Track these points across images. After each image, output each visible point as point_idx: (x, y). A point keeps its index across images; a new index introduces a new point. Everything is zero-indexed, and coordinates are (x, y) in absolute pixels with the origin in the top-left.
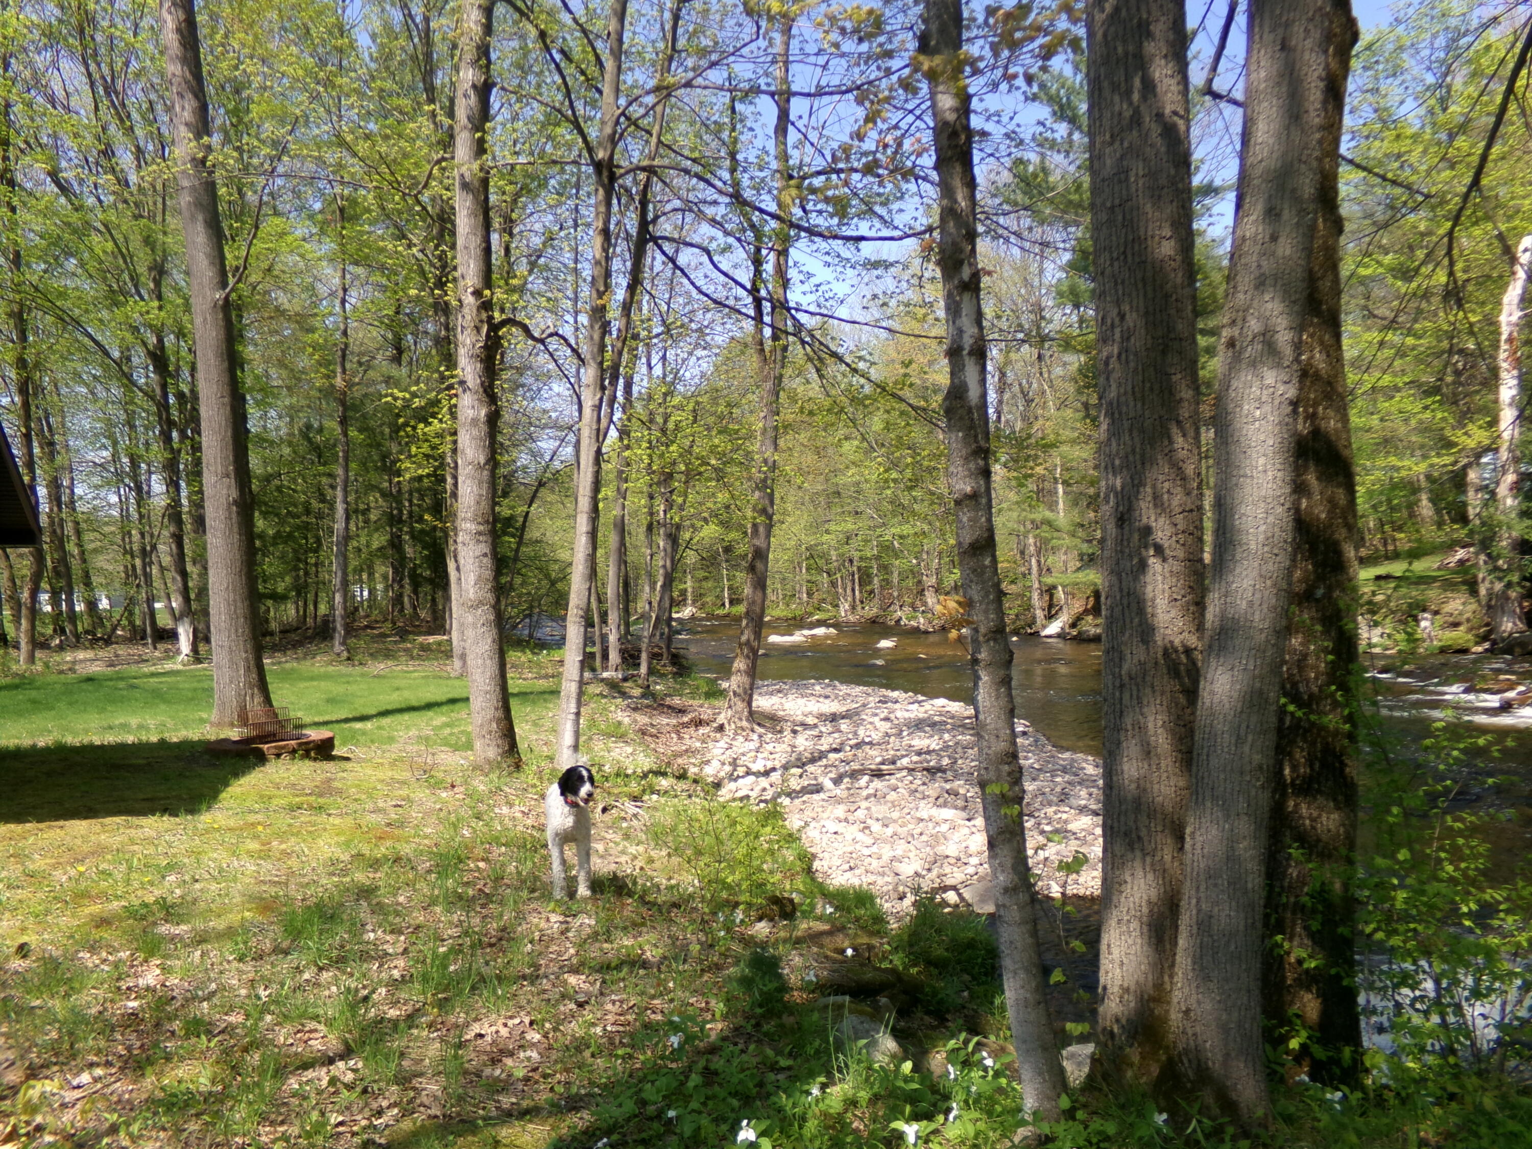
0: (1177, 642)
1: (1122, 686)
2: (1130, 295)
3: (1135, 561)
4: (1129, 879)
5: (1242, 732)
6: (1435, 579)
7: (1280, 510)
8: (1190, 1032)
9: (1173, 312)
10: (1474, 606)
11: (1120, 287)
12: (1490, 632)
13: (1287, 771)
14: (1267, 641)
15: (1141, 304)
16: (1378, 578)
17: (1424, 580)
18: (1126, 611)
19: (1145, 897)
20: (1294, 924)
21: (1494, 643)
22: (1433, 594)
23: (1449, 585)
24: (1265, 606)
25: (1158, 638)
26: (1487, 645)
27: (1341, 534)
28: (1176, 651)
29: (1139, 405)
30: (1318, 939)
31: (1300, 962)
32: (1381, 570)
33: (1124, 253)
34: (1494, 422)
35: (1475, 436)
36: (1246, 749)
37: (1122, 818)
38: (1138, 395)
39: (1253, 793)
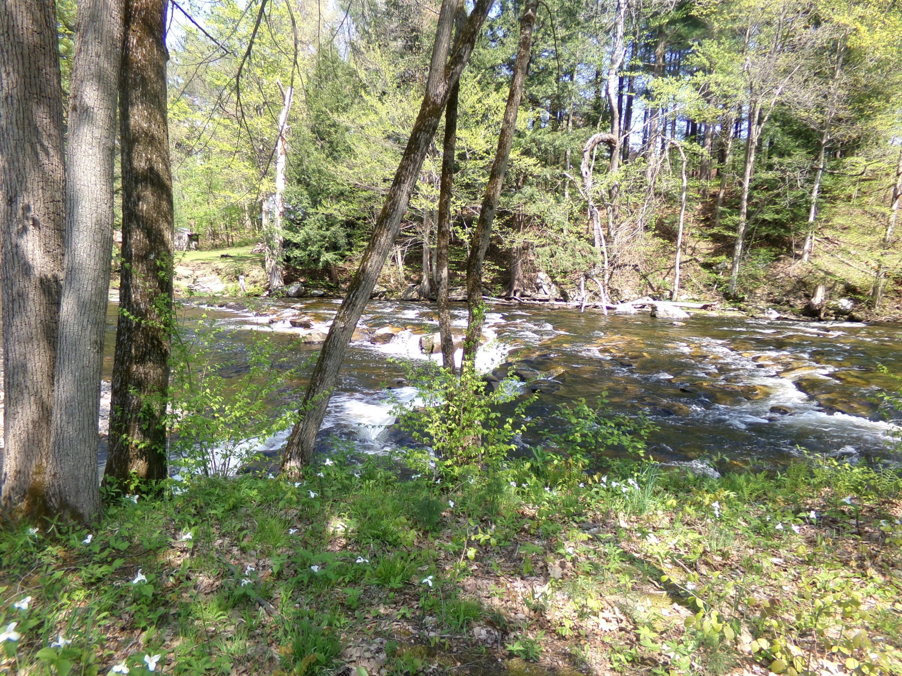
0: (49, 276)
1: (13, 300)
2: (13, 61)
3: (20, 226)
4: (20, 410)
5: (85, 324)
6: (248, 258)
7: (104, 206)
8: (56, 485)
9: (44, 80)
10: (263, 273)
11: (5, 54)
12: (269, 286)
13: (133, 351)
14: (99, 276)
15: (21, 68)
16: (223, 256)
17: (242, 259)
18: (15, 257)
19: (30, 419)
20: (135, 428)
21: (270, 291)
22: (246, 266)
23: (253, 262)
24: (97, 257)
25: (37, 273)
26: (267, 293)
27: (164, 226)
28: (50, 281)
29: (21, 132)
30: (145, 433)
31: (137, 446)
32: (224, 252)
33: (7, 32)
34: (273, 180)
35: (265, 186)
36: (88, 333)
37: (15, 377)
38: (21, 127)
39: (92, 355)
